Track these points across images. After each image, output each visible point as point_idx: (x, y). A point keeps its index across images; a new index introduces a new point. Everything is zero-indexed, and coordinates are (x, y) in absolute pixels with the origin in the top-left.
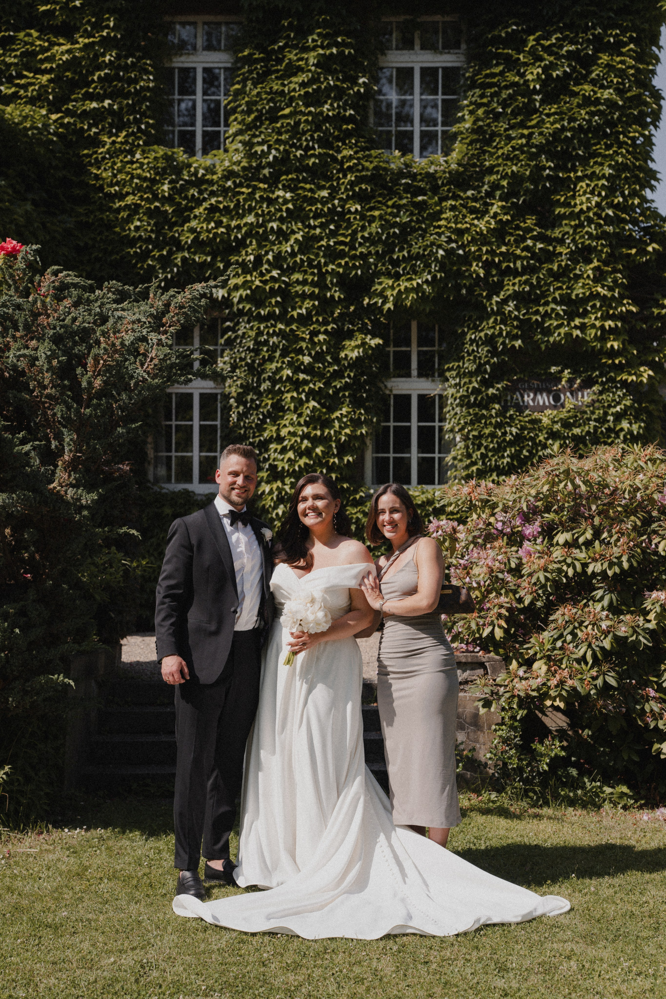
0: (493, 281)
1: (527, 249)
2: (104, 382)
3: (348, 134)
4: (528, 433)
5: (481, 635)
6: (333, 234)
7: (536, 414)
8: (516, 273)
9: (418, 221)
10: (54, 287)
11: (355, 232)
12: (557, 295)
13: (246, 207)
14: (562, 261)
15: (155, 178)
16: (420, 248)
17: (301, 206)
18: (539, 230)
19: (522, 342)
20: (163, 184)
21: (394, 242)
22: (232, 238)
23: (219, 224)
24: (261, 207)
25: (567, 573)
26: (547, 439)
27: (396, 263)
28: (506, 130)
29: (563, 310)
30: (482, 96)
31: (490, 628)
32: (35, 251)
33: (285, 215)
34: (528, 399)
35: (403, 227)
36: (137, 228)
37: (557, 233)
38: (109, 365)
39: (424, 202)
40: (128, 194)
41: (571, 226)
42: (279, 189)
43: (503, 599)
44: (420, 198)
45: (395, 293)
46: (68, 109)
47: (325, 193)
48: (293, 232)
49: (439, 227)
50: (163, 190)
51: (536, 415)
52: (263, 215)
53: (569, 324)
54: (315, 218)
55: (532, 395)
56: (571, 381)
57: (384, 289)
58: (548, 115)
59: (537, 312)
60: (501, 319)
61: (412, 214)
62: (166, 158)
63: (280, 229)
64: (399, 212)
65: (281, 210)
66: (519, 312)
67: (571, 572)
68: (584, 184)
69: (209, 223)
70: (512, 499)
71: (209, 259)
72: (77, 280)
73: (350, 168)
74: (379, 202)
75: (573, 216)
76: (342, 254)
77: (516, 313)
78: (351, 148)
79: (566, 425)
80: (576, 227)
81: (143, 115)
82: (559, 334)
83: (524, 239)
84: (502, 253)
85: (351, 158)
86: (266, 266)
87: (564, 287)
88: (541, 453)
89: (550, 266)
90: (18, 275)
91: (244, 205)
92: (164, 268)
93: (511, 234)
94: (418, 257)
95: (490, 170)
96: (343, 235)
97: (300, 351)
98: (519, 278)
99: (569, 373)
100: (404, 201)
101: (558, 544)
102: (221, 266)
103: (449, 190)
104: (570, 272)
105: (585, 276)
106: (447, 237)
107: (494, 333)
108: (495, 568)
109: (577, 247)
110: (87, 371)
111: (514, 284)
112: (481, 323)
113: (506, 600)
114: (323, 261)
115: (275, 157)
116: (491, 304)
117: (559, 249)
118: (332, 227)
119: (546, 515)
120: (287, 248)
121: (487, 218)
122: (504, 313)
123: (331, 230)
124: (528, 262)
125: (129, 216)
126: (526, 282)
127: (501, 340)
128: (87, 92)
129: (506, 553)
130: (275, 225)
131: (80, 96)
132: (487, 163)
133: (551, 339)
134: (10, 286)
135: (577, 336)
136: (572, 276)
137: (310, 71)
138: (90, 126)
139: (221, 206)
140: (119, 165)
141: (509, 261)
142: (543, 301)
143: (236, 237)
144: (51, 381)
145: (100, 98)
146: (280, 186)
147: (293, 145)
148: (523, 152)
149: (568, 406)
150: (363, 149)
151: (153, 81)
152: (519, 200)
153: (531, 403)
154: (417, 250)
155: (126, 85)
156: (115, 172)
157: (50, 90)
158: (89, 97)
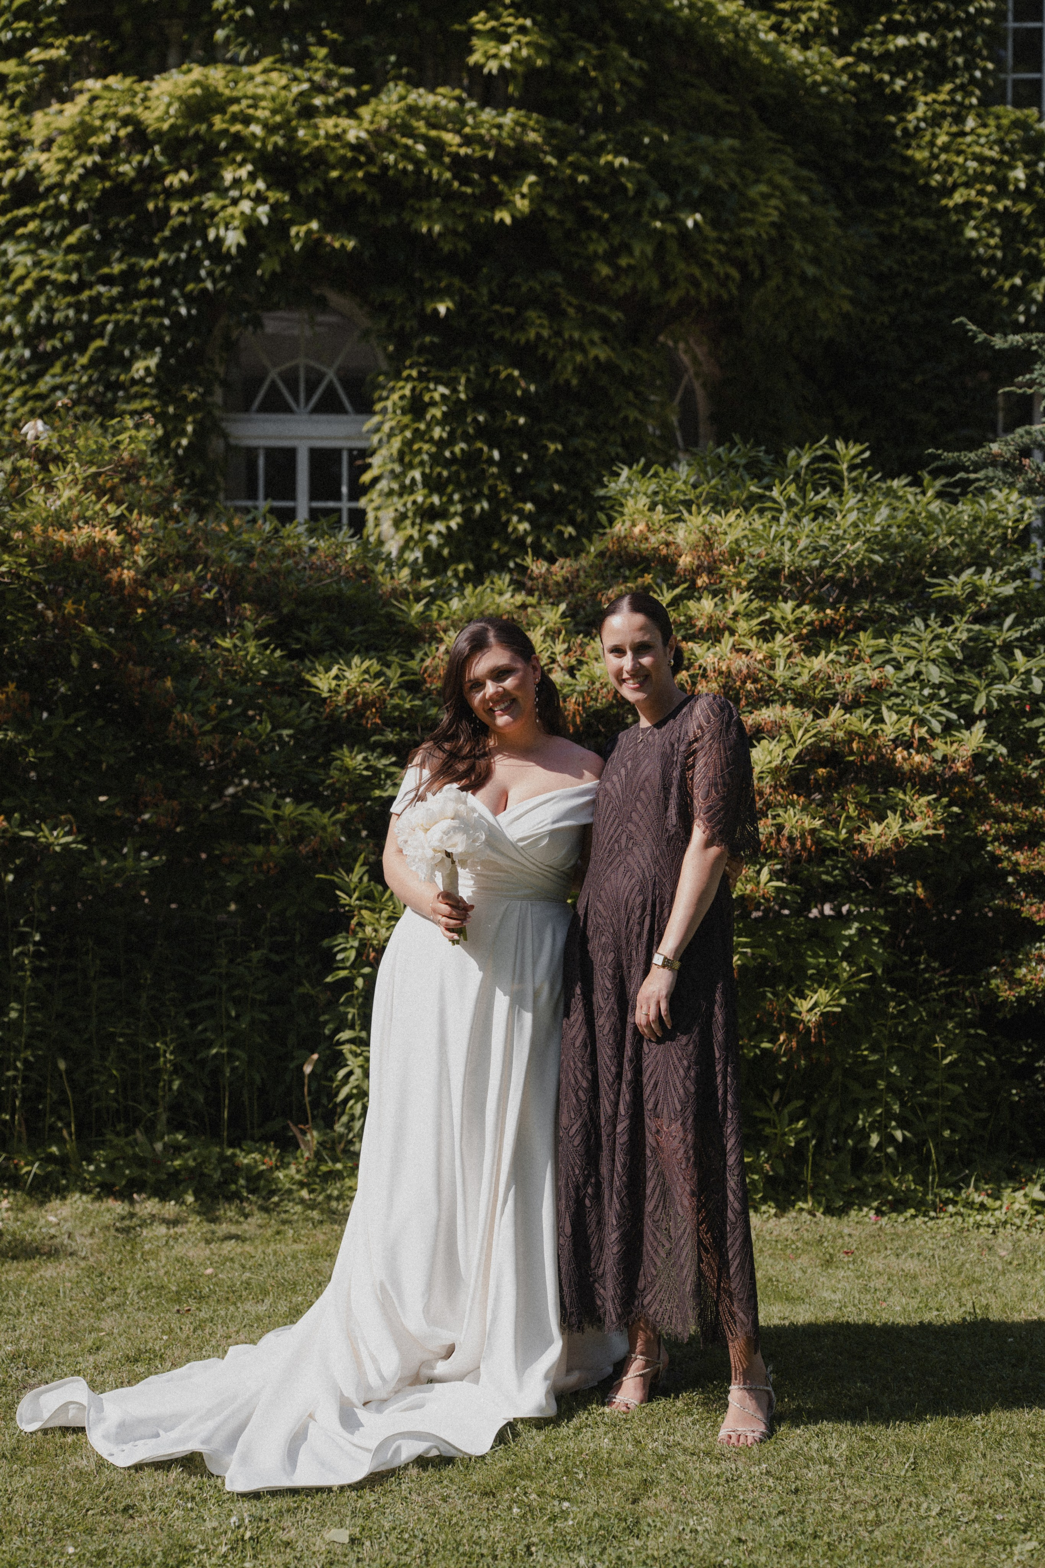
20: (1013, 168)
40: (955, 186)
46: (860, 49)
50: (1017, 180)
62: (1019, 125)
81: (979, 54)
125: (959, 221)
128: (890, 21)
131: (879, 27)
138: (893, 76)
140: (942, 139)
145: (909, 30)
155: (952, 7)
156: (936, 150)
157: (833, 19)
158: (893, 28)
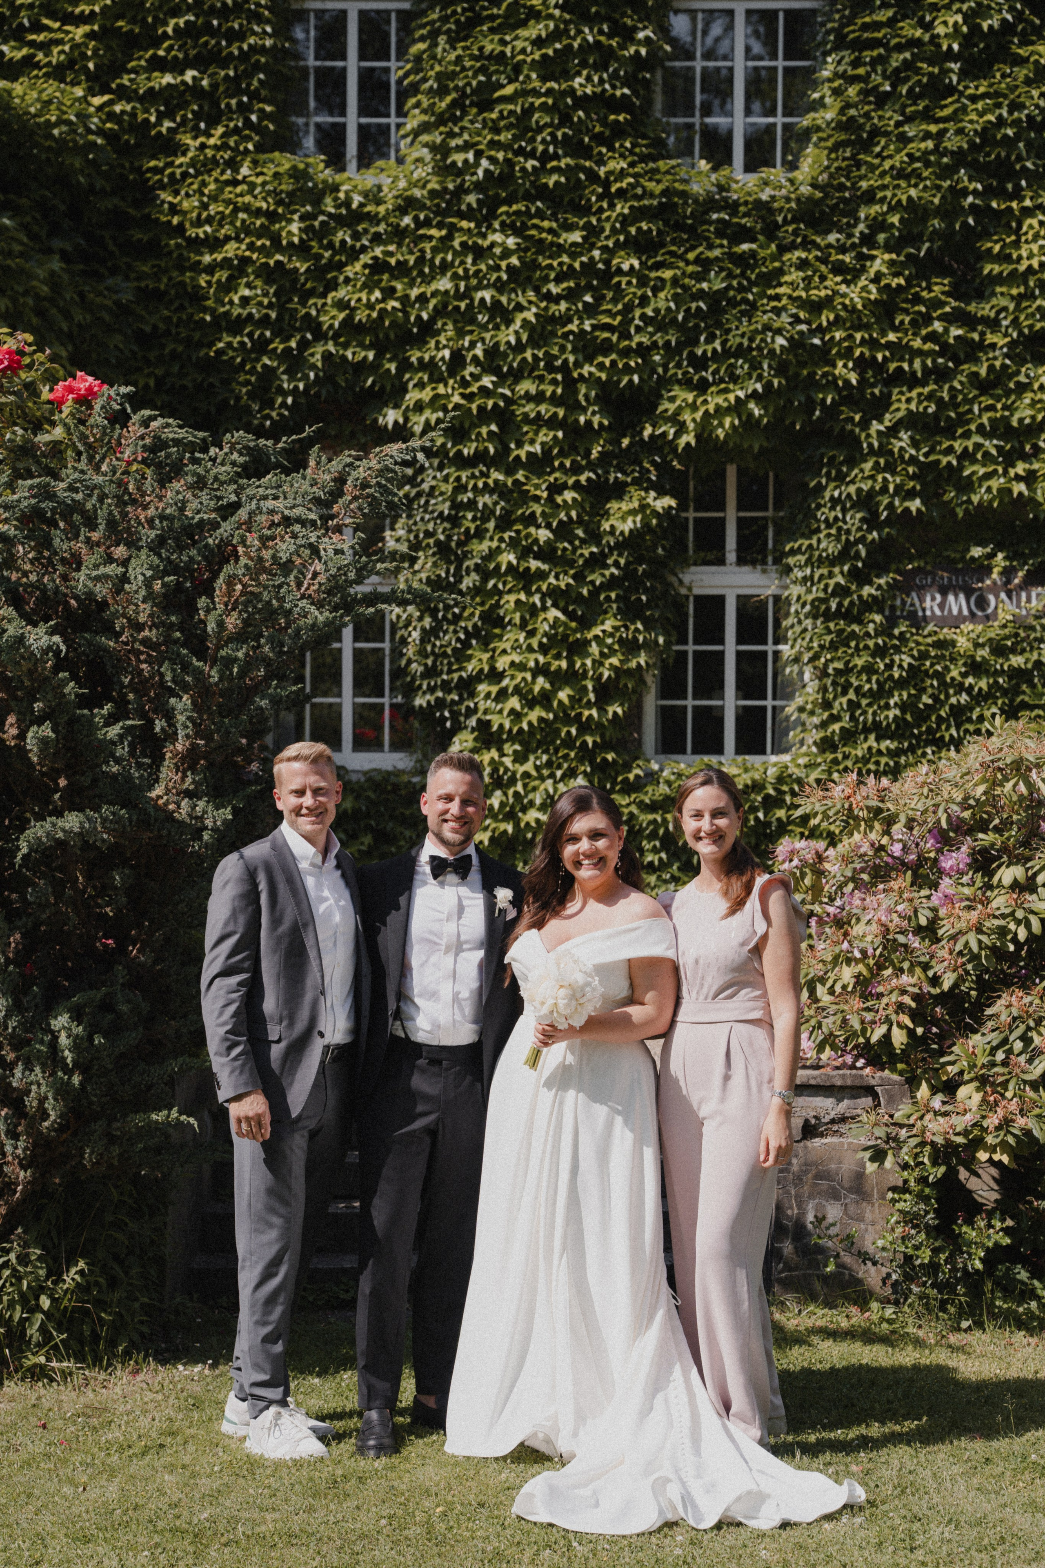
0: (873, 394)
1: (932, 337)
2: (244, 621)
3: (618, 131)
4: (932, 665)
5: (868, 1040)
6: (591, 310)
7: (945, 630)
8: (913, 381)
9: (741, 289)
10: (144, 446)
11: (629, 308)
12: (985, 420)
13: (437, 262)
14: (995, 358)
15: (275, 211)
16: (743, 335)
17: (535, 260)
18: (954, 304)
19: (923, 503)
20: (290, 221)
21: (697, 326)
22: (412, 319)
23: (389, 293)
24: (462, 263)
25: (1016, 934)
26: (964, 675)
27: (700, 363)
28: (898, 124)
29: (996, 446)
30: (856, 64)
31: (884, 1029)
32: (124, 396)
33: (505, 277)
34: (931, 604)
35: (714, 298)
36: (245, 301)
37: (986, 310)
38: (252, 593)
39: (753, 254)
40: (228, 239)
41: (1013, 298)
42: (495, 231)
43: (905, 979)
44: (745, 247)
45: (698, 415)
46: (121, 86)
47: (576, 237)
48: (519, 308)
49: (778, 298)
50: (289, 232)
51: (946, 633)
52: (466, 277)
53: (1005, 473)
54: (558, 280)
55: (938, 598)
56: (1008, 573)
57: (679, 411)
58: (974, 99)
59: (950, 450)
60: (887, 462)
61: (730, 276)
62: (297, 174)
63: (496, 303)
64: (707, 271)
65: (498, 268)
66: (918, 450)
67: (1022, 935)
68: (1035, 222)
69: (371, 292)
70: (920, 806)
71: (371, 355)
72: (182, 433)
73: (621, 193)
74: (672, 254)
75: (1014, 278)
76: (606, 348)
77: (913, 452)
78: (623, 156)
79: (999, 650)
80: (1020, 298)
81: (254, 96)
82: (989, 490)
83: (928, 319)
84: (889, 345)
85: (622, 174)
86: (471, 369)
87: (999, 406)
88: (953, 700)
89: (974, 369)
90: (94, 435)
91: (432, 260)
92: (291, 372)
93: (906, 312)
94: (740, 352)
95: (869, 197)
96: (608, 312)
97: (530, 520)
98: (920, 390)
99: (1005, 558)
100: (717, 252)
101: (1000, 885)
102: (393, 367)
103: (796, 233)
104: (1010, 379)
105: (1036, 386)
106: (792, 316)
107: (873, 487)
108: (892, 926)
109: (1021, 333)
110: (213, 602)
111: (909, 401)
112: (850, 470)
113: (913, 981)
114: (572, 359)
115: (487, 171)
116: (868, 436)
117: (990, 338)
118: (588, 298)
119: (981, 836)
120: (508, 336)
121: (863, 282)
122: (891, 452)
123: (585, 303)
124: (934, 361)
125: (229, 279)
126: (930, 397)
127: (886, 502)
128: (155, 55)
129: (911, 900)
130: (487, 295)
131: (143, 63)
132: (864, 184)
133: (975, 499)
134: (79, 454)
135: (1020, 494)
136: (1012, 385)
137: (551, 17)
138: (161, 118)
139: (393, 261)
140: (212, 187)
141: (902, 359)
142: (960, 431)
143: (419, 317)
144: (151, 616)
145: (178, 67)
146: (496, 225)
147: (521, 152)
148: (927, 164)
149: (1004, 616)
150: (644, 159)
151: (270, 36)
152: (919, 250)
153: (938, 612)
154: (738, 340)
155: (224, 43)
156: (205, 199)
157: (89, 53)
158: (159, 65)
